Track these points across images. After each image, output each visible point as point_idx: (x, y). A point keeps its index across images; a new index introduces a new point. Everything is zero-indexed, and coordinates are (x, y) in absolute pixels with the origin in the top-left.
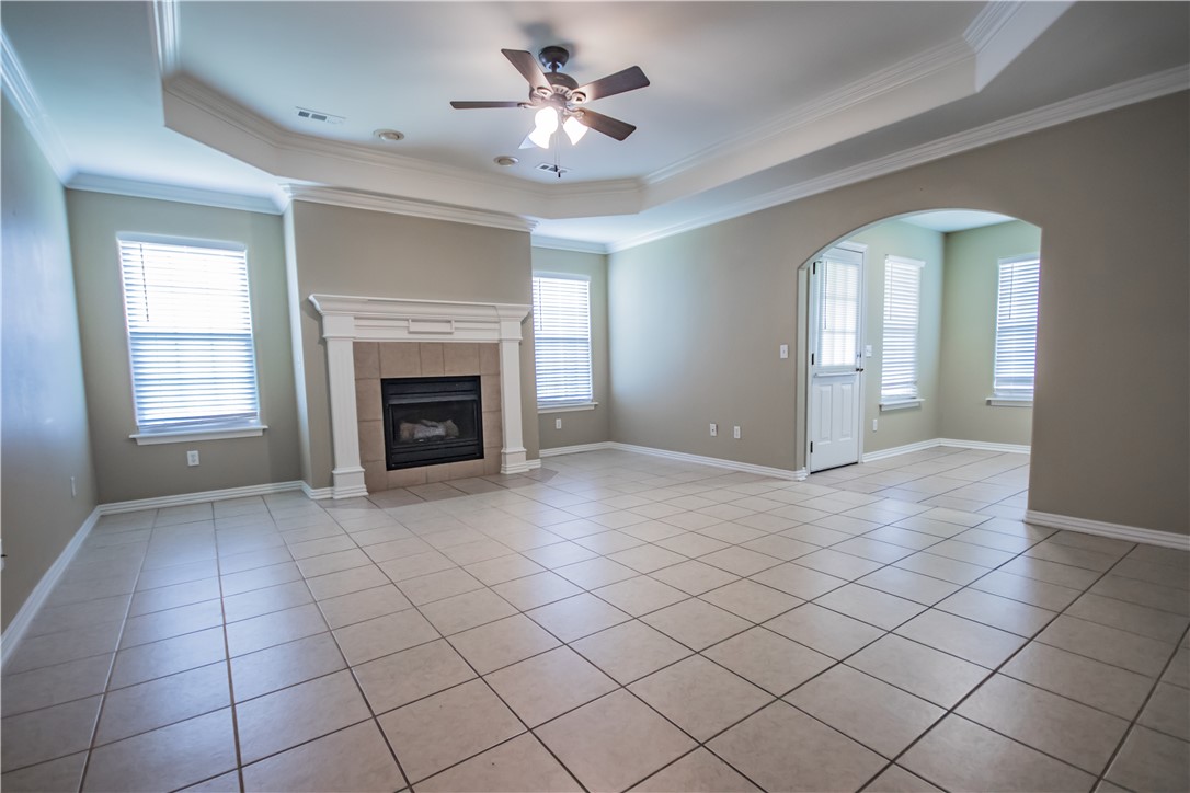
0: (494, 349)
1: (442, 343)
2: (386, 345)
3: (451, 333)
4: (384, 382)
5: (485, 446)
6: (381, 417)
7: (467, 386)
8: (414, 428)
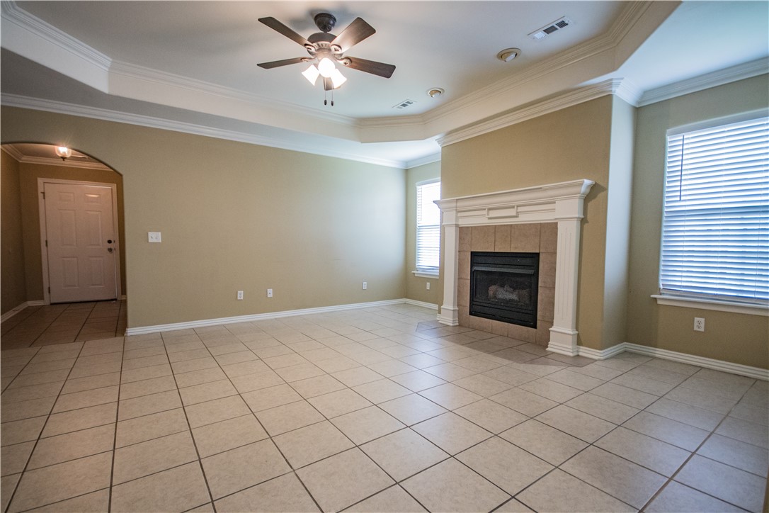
0: (552, 228)
1: (511, 225)
2: (476, 228)
3: (516, 217)
4: (473, 254)
5: (539, 317)
6: (469, 278)
7: (528, 261)
8: (497, 291)
